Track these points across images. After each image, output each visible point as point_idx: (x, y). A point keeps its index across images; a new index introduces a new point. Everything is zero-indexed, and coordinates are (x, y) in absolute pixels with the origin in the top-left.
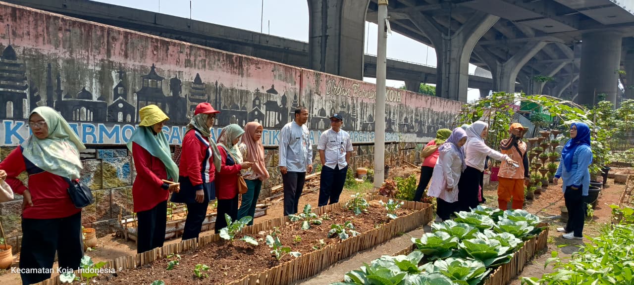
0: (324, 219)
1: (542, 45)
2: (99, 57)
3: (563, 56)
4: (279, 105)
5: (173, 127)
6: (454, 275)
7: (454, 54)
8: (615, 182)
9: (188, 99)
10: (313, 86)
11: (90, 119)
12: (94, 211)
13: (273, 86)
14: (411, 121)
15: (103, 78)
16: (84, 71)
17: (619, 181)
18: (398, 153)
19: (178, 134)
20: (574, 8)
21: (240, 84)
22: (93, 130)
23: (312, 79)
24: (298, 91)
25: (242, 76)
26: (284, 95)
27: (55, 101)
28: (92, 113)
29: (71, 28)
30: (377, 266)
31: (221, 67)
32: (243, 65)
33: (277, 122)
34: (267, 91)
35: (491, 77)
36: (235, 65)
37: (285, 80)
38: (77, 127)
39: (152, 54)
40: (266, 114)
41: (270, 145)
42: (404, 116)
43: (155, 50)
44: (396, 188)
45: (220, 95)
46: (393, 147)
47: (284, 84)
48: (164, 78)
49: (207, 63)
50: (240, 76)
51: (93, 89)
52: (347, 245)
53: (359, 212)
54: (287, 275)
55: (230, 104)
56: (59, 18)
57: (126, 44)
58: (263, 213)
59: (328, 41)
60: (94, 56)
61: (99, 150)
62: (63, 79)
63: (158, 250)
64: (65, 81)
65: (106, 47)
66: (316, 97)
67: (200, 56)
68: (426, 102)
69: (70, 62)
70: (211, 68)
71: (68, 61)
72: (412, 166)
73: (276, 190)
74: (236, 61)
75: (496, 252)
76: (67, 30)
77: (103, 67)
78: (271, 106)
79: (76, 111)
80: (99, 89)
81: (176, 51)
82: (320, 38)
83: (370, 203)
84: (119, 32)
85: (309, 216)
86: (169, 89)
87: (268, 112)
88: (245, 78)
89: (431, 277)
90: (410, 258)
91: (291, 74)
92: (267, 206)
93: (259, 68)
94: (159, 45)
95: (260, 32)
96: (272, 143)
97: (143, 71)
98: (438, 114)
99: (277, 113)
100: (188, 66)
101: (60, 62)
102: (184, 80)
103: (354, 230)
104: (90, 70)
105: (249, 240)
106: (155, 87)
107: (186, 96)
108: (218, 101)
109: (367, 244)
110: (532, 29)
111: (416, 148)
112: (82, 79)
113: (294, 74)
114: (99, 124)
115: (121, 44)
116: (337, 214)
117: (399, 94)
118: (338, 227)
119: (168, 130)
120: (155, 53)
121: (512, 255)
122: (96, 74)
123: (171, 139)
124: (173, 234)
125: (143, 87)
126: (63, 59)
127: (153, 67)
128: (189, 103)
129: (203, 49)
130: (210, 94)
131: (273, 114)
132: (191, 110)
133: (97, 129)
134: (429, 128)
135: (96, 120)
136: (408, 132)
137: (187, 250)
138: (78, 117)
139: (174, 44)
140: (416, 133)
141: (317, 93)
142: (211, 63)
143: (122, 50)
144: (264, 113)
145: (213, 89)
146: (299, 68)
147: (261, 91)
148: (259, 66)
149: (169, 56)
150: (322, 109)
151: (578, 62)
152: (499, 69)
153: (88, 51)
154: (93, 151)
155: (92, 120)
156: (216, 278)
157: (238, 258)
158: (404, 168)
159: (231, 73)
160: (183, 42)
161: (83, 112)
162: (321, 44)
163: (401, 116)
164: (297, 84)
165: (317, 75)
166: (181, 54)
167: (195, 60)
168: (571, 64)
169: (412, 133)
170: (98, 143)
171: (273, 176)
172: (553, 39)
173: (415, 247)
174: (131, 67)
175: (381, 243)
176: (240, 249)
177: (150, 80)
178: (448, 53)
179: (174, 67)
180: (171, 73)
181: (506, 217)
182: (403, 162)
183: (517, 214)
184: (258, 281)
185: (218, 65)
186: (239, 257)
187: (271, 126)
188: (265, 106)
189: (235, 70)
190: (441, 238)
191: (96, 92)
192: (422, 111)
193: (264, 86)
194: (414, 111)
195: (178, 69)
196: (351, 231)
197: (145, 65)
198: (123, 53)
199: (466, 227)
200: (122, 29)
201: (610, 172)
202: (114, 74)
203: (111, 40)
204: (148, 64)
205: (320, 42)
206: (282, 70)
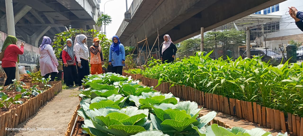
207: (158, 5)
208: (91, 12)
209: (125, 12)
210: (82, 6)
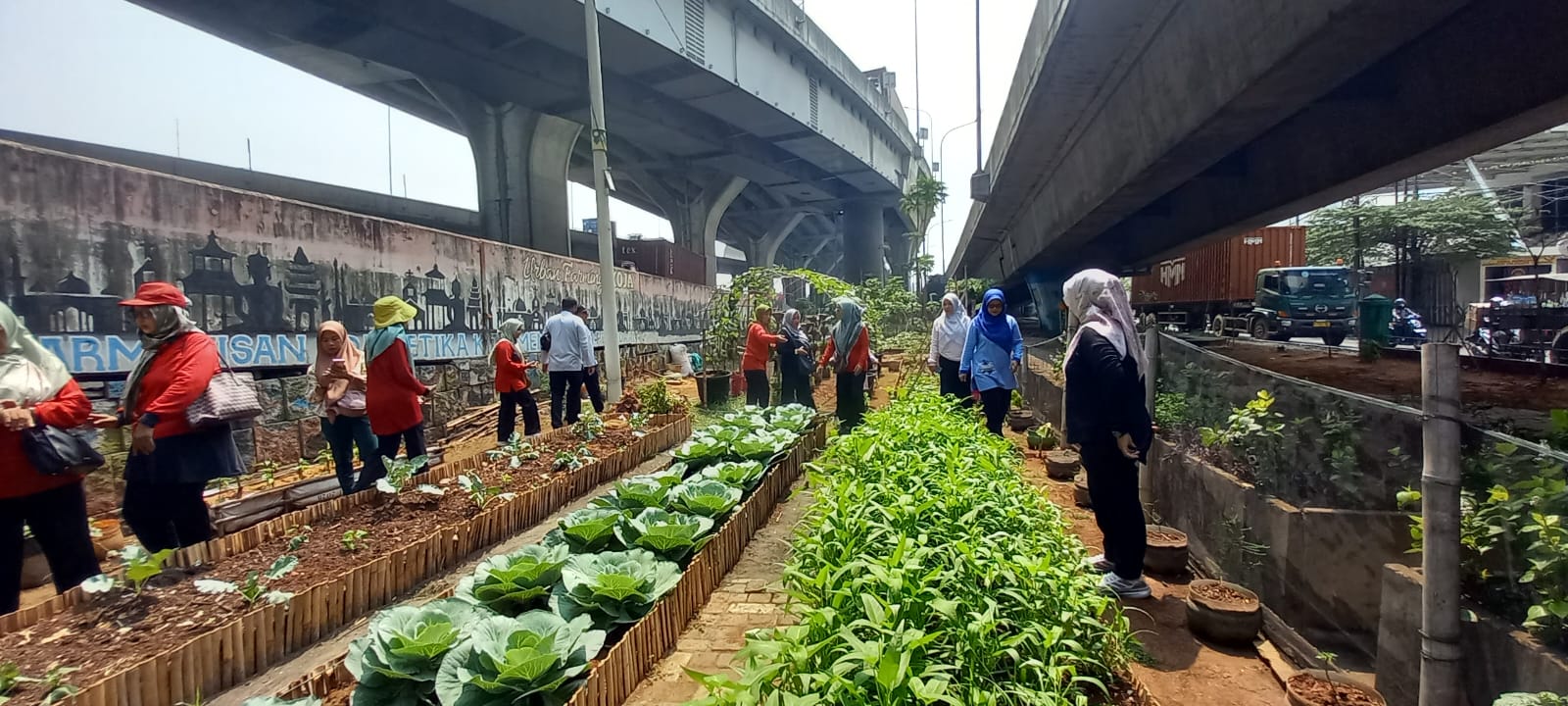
0: (541, 452)
1: (800, 217)
2: (100, 219)
3: (825, 232)
4: (448, 295)
5: (258, 336)
6: (728, 479)
7: (695, 229)
8: (890, 370)
9: (283, 288)
10: (502, 266)
11: (88, 328)
12: (110, 491)
13: (436, 266)
14: (650, 314)
15: (112, 255)
16: (69, 244)
17: (893, 367)
18: (635, 360)
19: (269, 348)
20: (830, 171)
21: (377, 263)
22: (95, 349)
23: (500, 256)
24: (478, 273)
25: (381, 251)
26: (456, 280)
27: (11, 296)
28: (91, 317)
29: (37, 167)
30: (630, 485)
31: (341, 237)
32: (382, 234)
33: (447, 322)
34: (427, 274)
35: (744, 259)
36: (367, 234)
37: (456, 256)
38: (62, 343)
39: (208, 215)
40: (427, 308)
41: (439, 358)
42: (640, 307)
43: (214, 207)
44: (639, 400)
45: (343, 281)
46: (628, 352)
47: (453, 262)
48: (236, 256)
49: (315, 229)
50: (378, 250)
51: (91, 274)
52: (583, 473)
53: (591, 436)
54: (499, 524)
55: (363, 295)
56: (11, 148)
57: (155, 197)
58: (438, 459)
59: (511, 207)
60: (89, 216)
61: (111, 383)
62: (25, 257)
63: (266, 526)
64: (29, 260)
65: (113, 202)
66: (507, 283)
67: (302, 219)
68: (667, 287)
69: (39, 226)
70: (323, 238)
71: (34, 226)
72: (655, 376)
73: (454, 426)
74: (369, 227)
75: (772, 450)
76: (27, 170)
77: (109, 234)
78: (435, 297)
79: (56, 314)
80: (104, 275)
81: (255, 211)
82: (497, 203)
83: (606, 424)
84: (139, 175)
85: (519, 448)
86: (247, 273)
87: (430, 307)
88: (385, 255)
89: (701, 485)
90: (671, 472)
91: (465, 248)
92: (444, 449)
93: (410, 239)
94: (222, 200)
95: (388, 193)
96: (441, 353)
97: (192, 242)
98: (683, 304)
99: (446, 308)
100: (280, 235)
101: (18, 228)
102: (274, 258)
103: (589, 456)
104: (81, 241)
105: (426, 489)
106: (218, 269)
107: (280, 284)
108: (340, 291)
109: (610, 472)
110: (788, 197)
111: (660, 351)
112: (65, 256)
113: (469, 247)
114: (107, 337)
115: (145, 197)
116: (560, 444)
117: (630, 277)
118: (565, 455)
119: (249, 341)
120: (214, 211)
121: (790, 451)
122: (95, 247)
123: (257, 356)
124: (279, 509)
125: (194, 270)
126: (23, 222)
127: (212, 236)
128: (286, 296)
129: (305, 207)
130: (326, 280)
131: (438, 309)
132: (291, 307)
133: (104, 345)
134: (674, 322)
135: (101, 329)
136: (646, 329)
137: (317, 521)
138: (61, 325)
139: (252, 199)
140: (658, 331)
141: (509, 277)
142: (322, 229)
143: (147, 207)
144: (424, 309)
145: (329, 273)
146: (477, 240)
147: (416, 274)
148: (410, 235)
149: (242, 218)
150: (519, 299)
151: (841, 237)
152: (752, 247)
153: (75, 208)
154: (100, 384)
155: (91, 330)
156: (383, 547)
157: (412, 518)
158: (645, 380)
159: (361, 246)
160: (268, 196)
161: (72, 317)
162: (500, 212)
163: (635, 310)
164: (475, 264)
165: (507, 250)
166: (265, 216)
167: (292, 226)
168: (833, 241)
169: (652, 330)
170: (108, 371)
171: (448, 405)
172: (812, 209)
173: (675, 461)
174: (168, 236)
175: (628, 470)
176: (413, 506)
177: (207, 259)
178: (688, 227)
179: (252, 237)
180: (248, 247)
181: (778, 414)
182: (644, 372)
183: (791, 410)
184: (455, 537)
185: (336, 233)
186: (414, 515)
187: (436, 328)
188: (424, 298)
189: (368, 241)
190: (706, 445)
191: (98, 279)
192: (662, 301)
193: (420, 266)
194: (652, 301)
195: (261, 239)
196: (585, 457)
197: (194, 232)
198: (149, 213)
199: (734, 430)
200: (144, 172)
201: (883, 360)
202: (133, 249)
203: (122, 189)
204: (203, 230)
205: (498, 209)
206: (448, 241)
207: (1066, 149)
208: (896, 171)
209: (974, 172)
210: (867, 160)
